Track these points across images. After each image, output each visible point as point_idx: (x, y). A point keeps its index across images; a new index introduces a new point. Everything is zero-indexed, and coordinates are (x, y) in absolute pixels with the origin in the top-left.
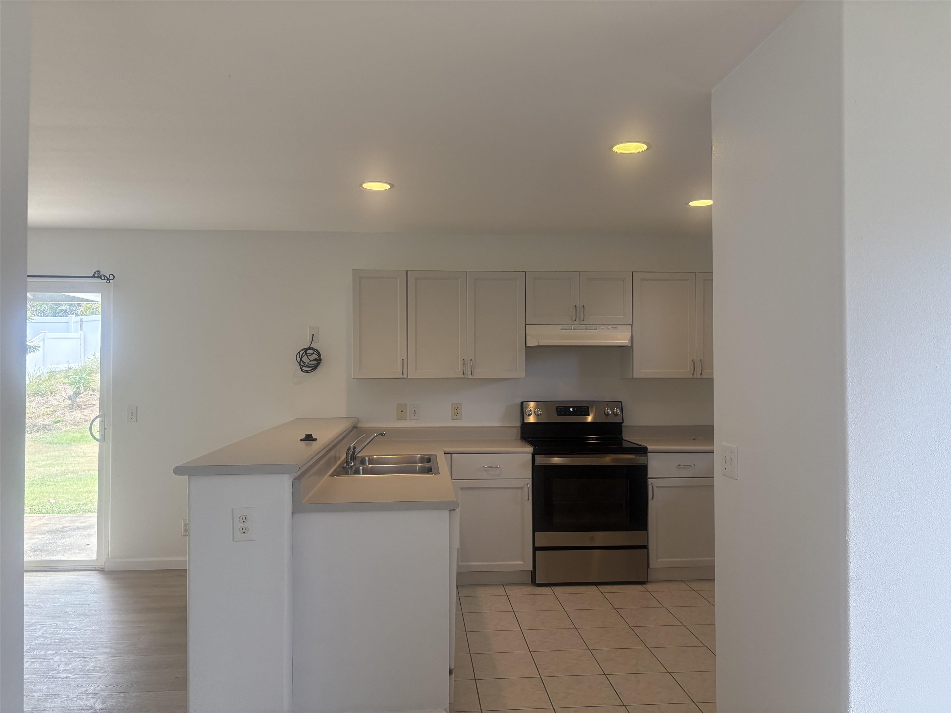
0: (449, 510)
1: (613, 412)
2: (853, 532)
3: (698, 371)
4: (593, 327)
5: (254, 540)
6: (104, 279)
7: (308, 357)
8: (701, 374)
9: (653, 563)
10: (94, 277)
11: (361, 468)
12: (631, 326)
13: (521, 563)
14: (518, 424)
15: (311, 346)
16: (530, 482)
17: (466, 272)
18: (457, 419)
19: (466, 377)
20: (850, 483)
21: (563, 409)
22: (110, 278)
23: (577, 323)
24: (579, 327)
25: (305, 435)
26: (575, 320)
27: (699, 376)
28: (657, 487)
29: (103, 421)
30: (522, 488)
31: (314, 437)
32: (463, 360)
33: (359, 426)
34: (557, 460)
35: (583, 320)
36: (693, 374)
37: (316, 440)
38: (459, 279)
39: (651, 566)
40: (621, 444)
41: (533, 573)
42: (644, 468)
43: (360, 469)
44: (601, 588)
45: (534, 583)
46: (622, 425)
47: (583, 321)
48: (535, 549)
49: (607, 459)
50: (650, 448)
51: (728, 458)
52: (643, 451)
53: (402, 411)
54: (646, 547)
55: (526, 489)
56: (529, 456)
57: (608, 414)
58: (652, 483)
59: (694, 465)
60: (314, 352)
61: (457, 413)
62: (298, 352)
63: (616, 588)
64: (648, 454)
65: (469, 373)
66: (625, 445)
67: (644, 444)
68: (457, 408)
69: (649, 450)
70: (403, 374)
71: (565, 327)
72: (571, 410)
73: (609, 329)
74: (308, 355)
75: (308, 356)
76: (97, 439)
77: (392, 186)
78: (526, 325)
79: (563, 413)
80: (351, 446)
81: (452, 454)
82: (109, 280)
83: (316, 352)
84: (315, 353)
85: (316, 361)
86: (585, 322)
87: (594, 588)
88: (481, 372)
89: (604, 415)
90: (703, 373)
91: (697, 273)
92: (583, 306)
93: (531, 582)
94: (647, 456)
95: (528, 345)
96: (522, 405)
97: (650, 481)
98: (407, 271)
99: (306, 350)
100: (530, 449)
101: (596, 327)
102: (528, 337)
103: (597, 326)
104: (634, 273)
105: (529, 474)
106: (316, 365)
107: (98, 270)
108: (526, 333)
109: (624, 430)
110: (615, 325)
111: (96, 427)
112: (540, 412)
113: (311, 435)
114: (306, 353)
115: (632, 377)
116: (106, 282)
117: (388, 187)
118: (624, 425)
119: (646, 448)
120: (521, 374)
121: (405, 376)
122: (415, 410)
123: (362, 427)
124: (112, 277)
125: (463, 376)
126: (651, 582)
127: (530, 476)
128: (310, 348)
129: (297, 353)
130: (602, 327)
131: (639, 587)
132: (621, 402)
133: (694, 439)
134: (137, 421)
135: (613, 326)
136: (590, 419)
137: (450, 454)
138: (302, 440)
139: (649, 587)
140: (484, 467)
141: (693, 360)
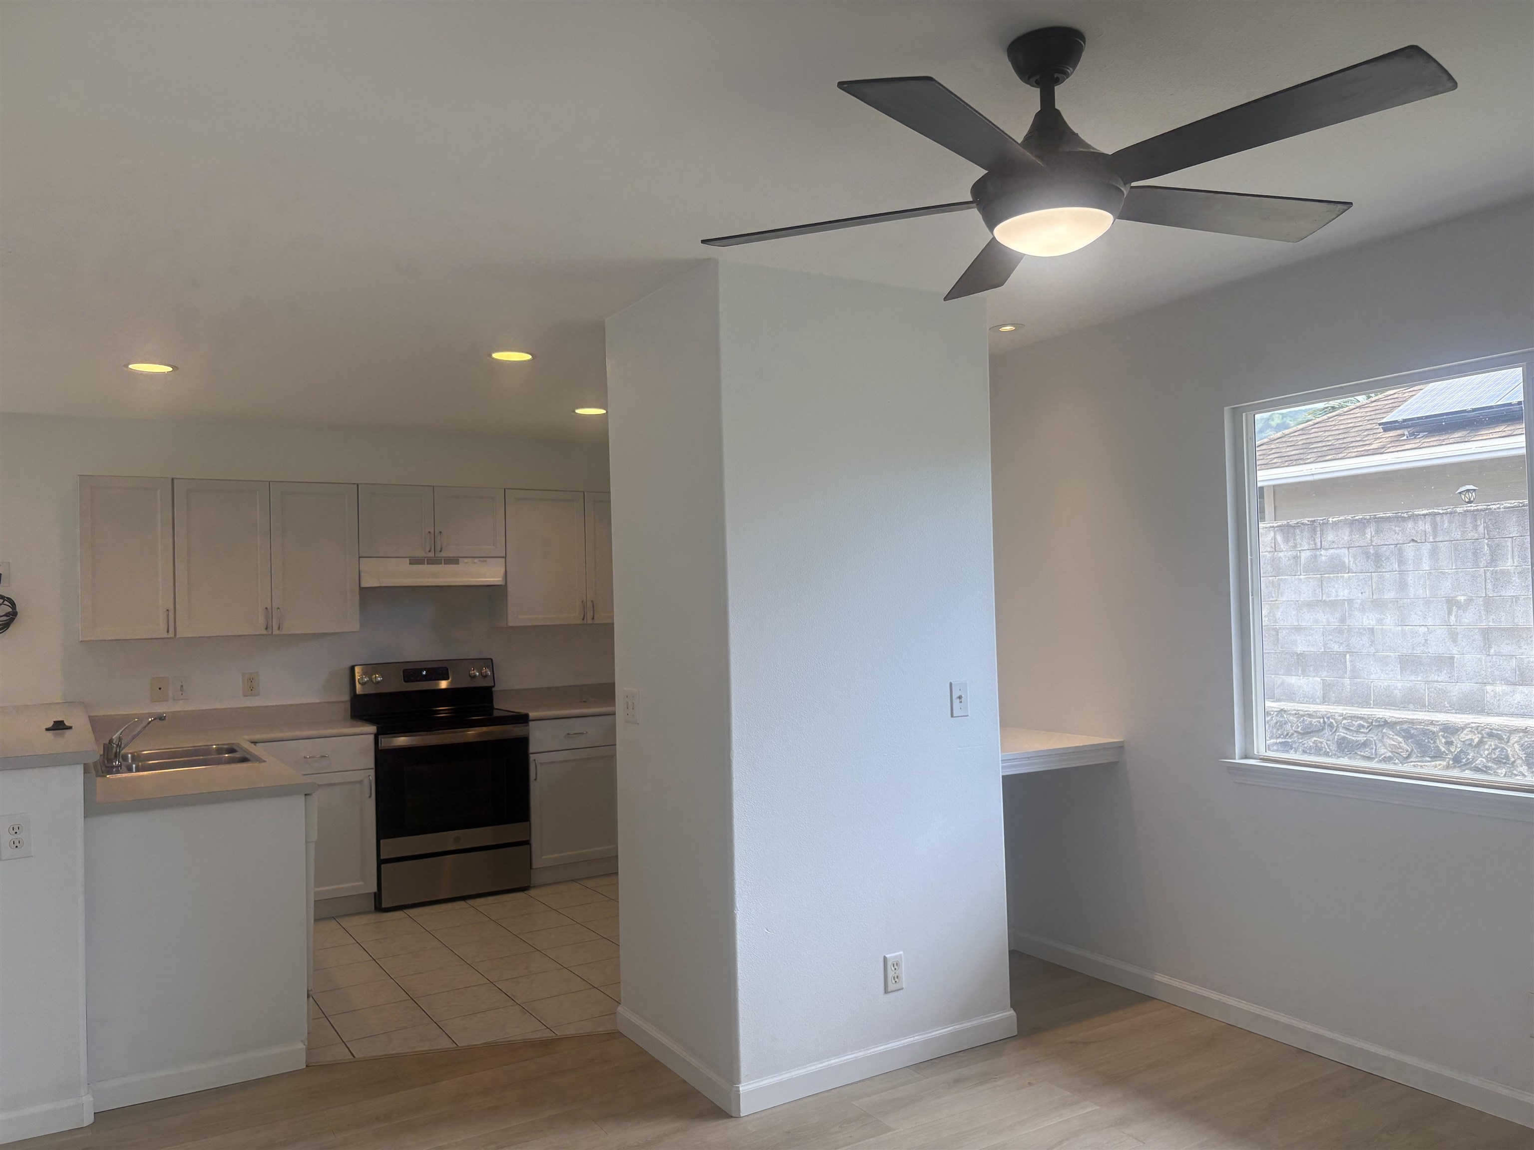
0: (305, 795)
1: (481, 673)
2: (735, 751)
3: (589, 615)
4: (454, 561)
5: (32, 856)
8: (593, 618)
9: (537, 863)
11: (134, 766)
12: (504, 559)
13: (361, 883)
14: (346, 697)
16: (372, 773)
17: (268, 483)
18: (251, 695)
19: (270, 632)
20: (733, 709)
21: (412, 673)
23: (432, 554)
24: (432, 561)
25: (53, 723)
26: (430, 551)
27: (590, 622)
28: (541, 764)
30: (361, 782)
31: (67, 724)
32: (266, 608)
34: (402, 741)
35: (441, 551)
36: (583, 619)
37: (70, 728)
38: (258, 492)
39: (534, 867)
40: (492, 714)
41: (378, 896)
42: (523, 743)
43: (132, 767)
44: (471, 902)
45: (379, 908)
46: (493, 689)
47: (441, 553)
48: (380, 862)
49: (472, 734)
50: (532, 715)
51: (630, 703)
52: (523, 719)
53: (160, 689)
54: (527, 843)
55: (366, 782)
56: (372, 737)
57: (475, 676)
58: (535, 760)
59: (587, 732)
61: (251, 686)
63: (490, 899)
64: (531, 723)
65: (275, 627)
66: (496, 714)
67: (523, 711)
68: (251, 680)
69: (530, 718)
70: (168, 632)
71: (415, 561)
72: (424, 673)
73: (475, 563)
77: (175, 368)
78: (360, 559)
79: (412, 678)
80: (114, 737)
83: (7, 601)
84: (5, 602)
85: (8, 616)
86: (443, 554)
87: (462, 904)
88: (293, 626)
89: (469, 678)
90: (595, 617)
91: (585, 493)
92: (440, 532)
93: (373, 908)
94: (529, 726)
95: (364, 585)
96: (352, 669)
97: (532, 757)
98: (173, 479)
100: (372, 729)
101: (458, 560)
102: (362, 574)
103: (460, 559)
104: (506, 490)
105: (370, 761)
106: (7, 622)
108: (360, 569)
109: (496, 697)
110: (483, 558)
112: (379, 679)
113: (63, 721)
115: (507, 625)
117: (171, 369)
118: (497, 689)
119: (527, 716)
120: (353, 625)
121: (171, 635)
122: (182, 686)
125: (265, 632)
126: (535, 887)
127: (373, 765)
130: (466, 560)
131: (520, 895)
132: (491, 659)
133: (585, 702)
135: (481, 559)
136: (444, 684)
138: (47, 729)
139: (532, 892)
140: (305, 757)
141: (583, 601)
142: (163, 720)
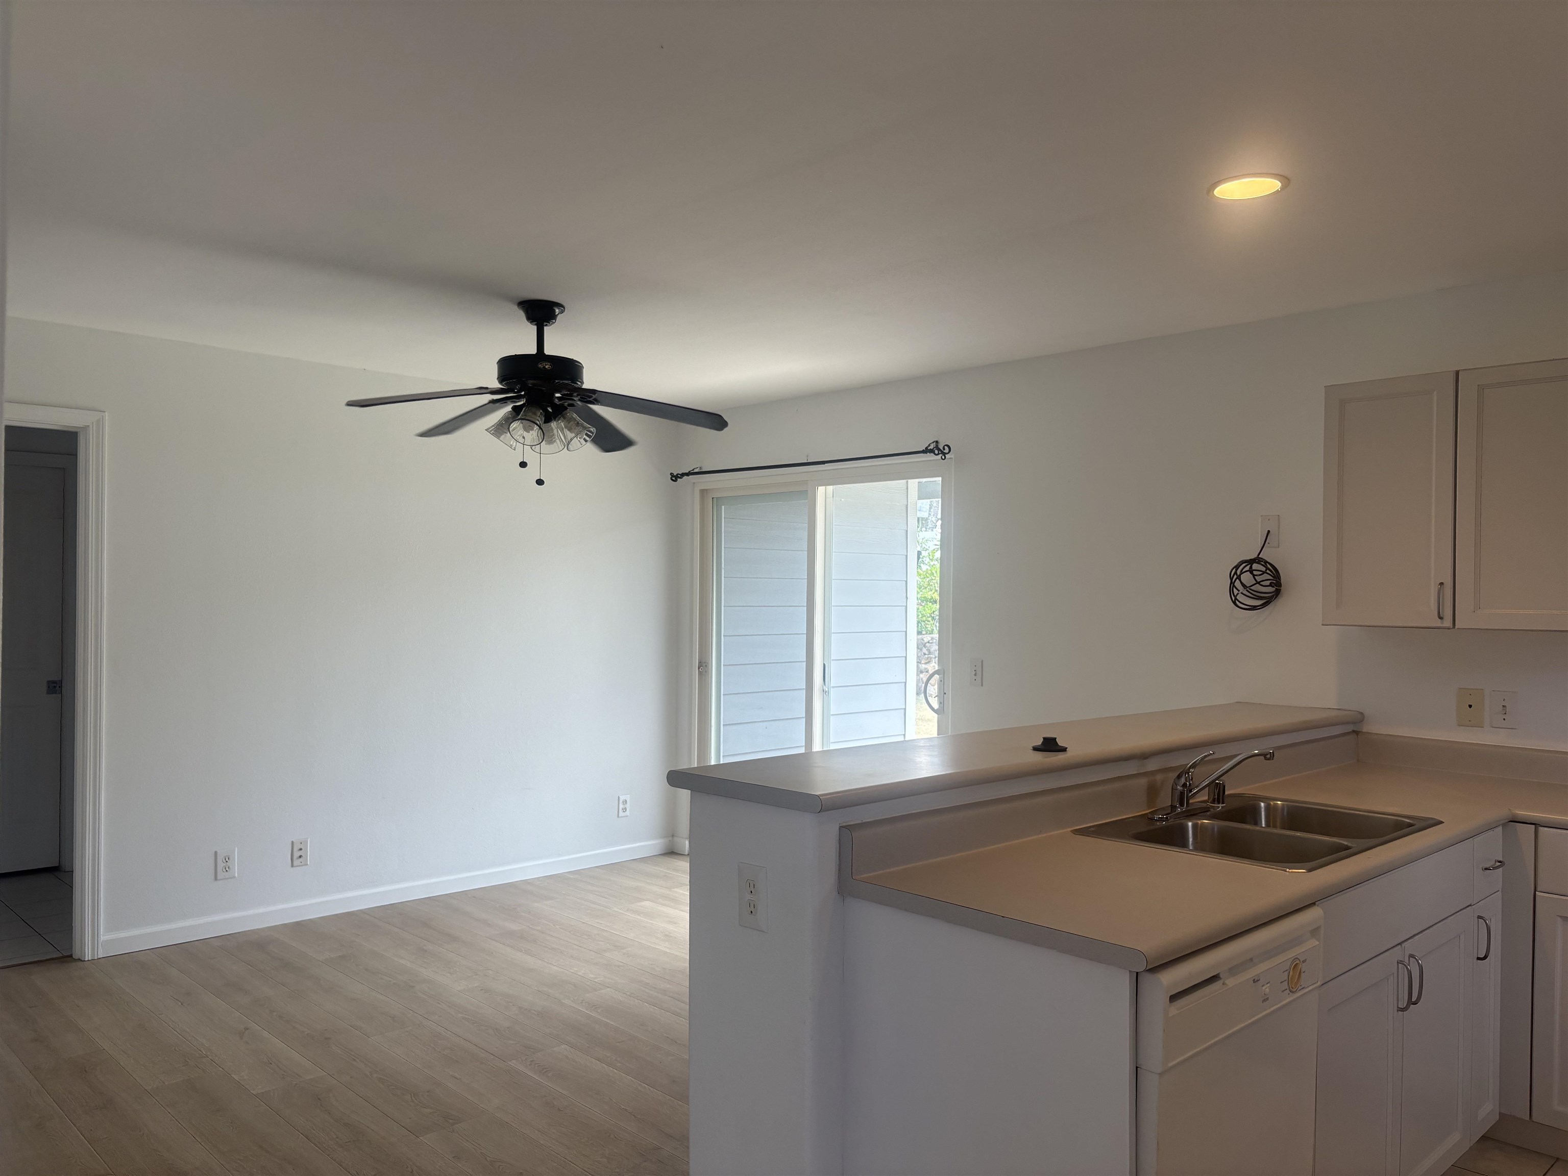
0: (1131, 972)
6: (938, 454)
7: (1256, 577)
10: (926, 451)
11: (1190, 824)
15: (1260, 556)
22: (944, 451)
25: (1042, 740)
29: (941, 681)
31: (1060, 743)
33: (1365, 729)
37: (1064, 750)
43: (1187, 826)
53: (1471, 706)
60: (1266, 570)
62: (1233, 566)
70: (1441, 618)
74: (1255, 573)
75: (1256, 575)
76: (934, 708)
81: (1536, 825)
82: (944, 454)
83: (1270, 569)
84: (1268, 571)
85: (1273, 587)
98: (1456, 371)
99: (1251, 562)
106: (1273, 594)
107: (936, 440)
111: (933, 689)
113: (1056, 738)
114: (1251, 567)
116: (940, 458)
121: (1448, 623)
122: (1504, 706)
123: (1371, 733)
124: (947, 450)
128: (1258, 560)
129: (1231, 568)
134: (982, 685)
137: (1534, 826)
138: (1036, 749)
142: (1269, 759)
